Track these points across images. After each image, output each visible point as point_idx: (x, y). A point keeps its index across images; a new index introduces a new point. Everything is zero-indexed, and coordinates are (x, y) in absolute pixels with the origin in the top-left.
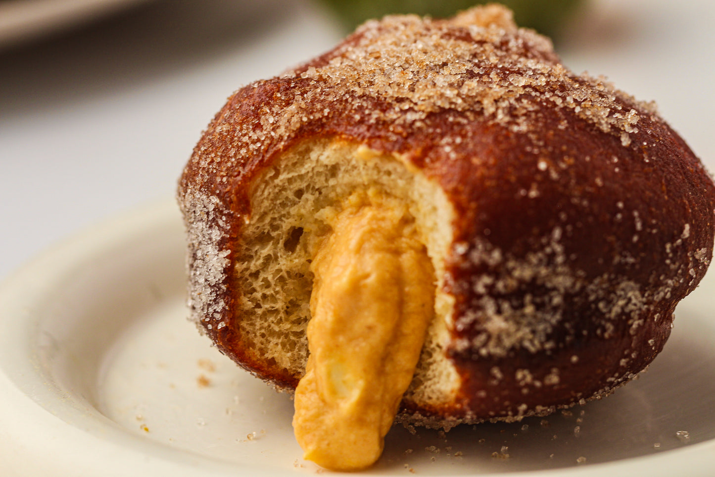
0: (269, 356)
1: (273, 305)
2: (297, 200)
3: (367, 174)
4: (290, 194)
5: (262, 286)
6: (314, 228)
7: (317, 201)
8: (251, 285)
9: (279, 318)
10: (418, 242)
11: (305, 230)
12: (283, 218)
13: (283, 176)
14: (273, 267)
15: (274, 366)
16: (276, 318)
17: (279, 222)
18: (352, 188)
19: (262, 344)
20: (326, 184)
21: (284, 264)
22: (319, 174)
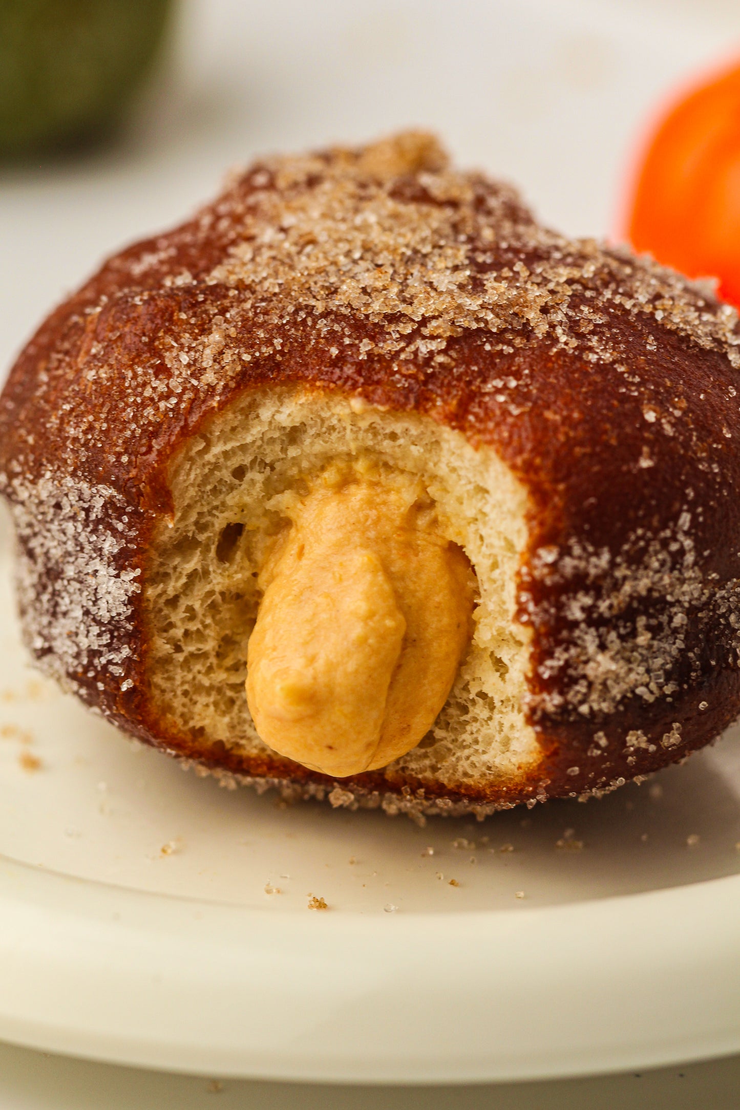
0: (196, 723)
1: (200, 646)
2: (237, 482)
3: (356, 439)
4: (226, 475)
5: (183, 620)
6: (264, 523)
7: (267, 482)
8: (167, 617)
9: (208, 664)
10: (443, 538)
11: (247, 528)
12: (215, 512)
13: (217, 449)
14: (201, 589)
15: (200, 740)
16: (203, 665)
17: (209, 518)
18: (327, 460)
19: (184, 705)
20: (282, 456)
21: (218, 584)
22: (272, 441)
